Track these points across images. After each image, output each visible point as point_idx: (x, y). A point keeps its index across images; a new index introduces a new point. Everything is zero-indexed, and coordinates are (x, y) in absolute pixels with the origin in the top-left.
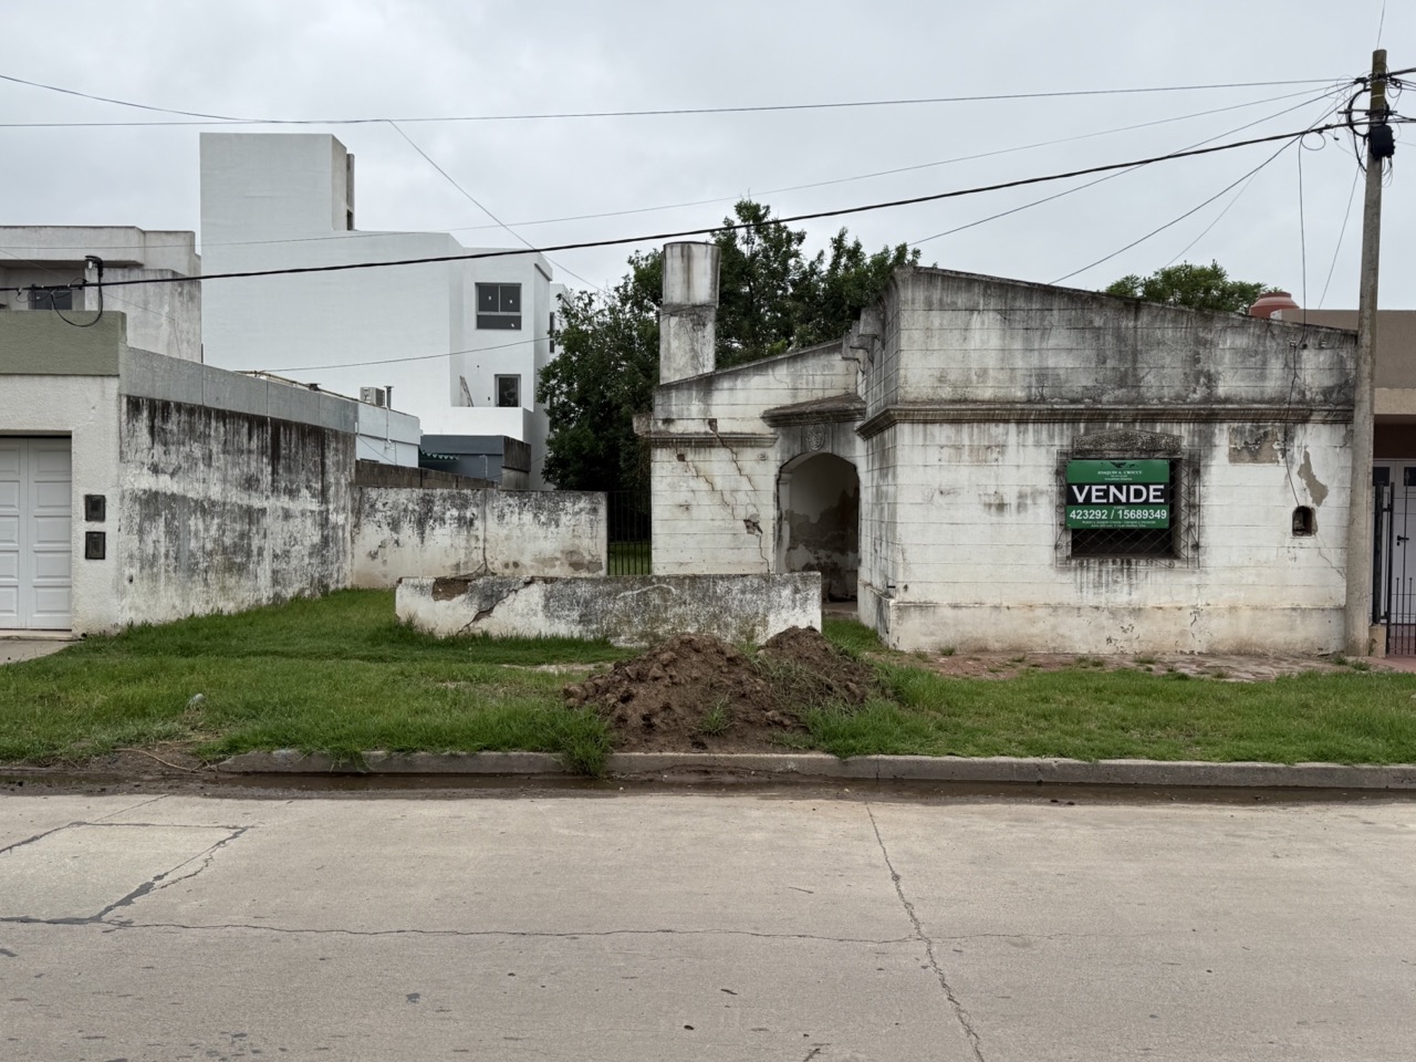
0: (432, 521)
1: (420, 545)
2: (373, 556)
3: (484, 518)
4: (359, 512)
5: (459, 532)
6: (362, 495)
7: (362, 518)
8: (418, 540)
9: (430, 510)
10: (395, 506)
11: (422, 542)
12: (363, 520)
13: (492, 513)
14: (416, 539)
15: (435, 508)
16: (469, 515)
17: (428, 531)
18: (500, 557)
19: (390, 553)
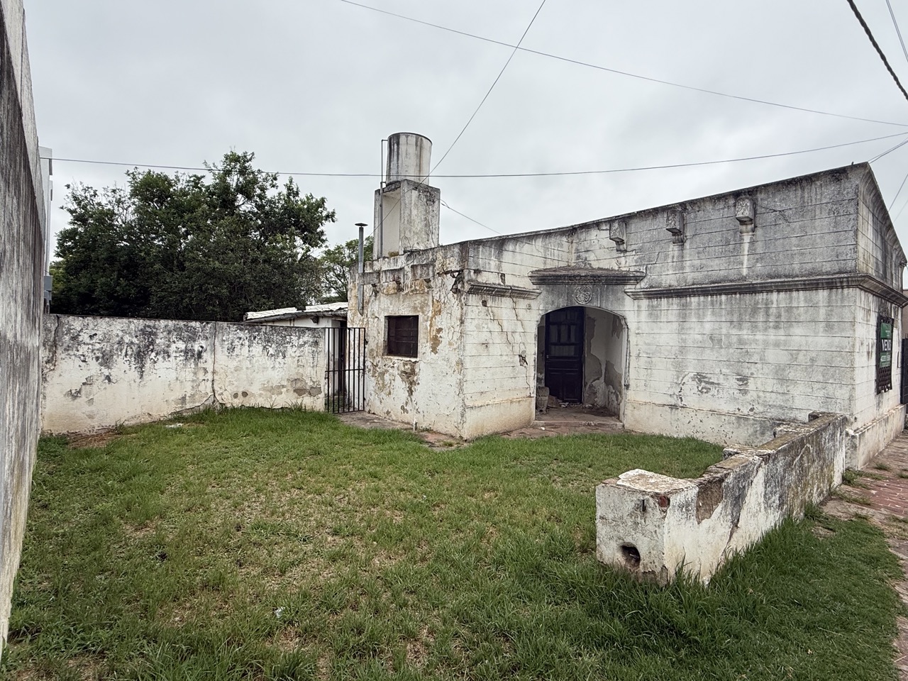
0: (154, 354)
1: (138, 380)
2: (75, 395)
3: (214, 351)
4: (55, 344)
5: (185, 365)
6: (60, 324)
7: (60, 351)
8: (136, 375)
9: (152, 343)
10: (106, 338)
11: (142, 376)
12: (60, 353)
13: (222, 345)
14: (134, 374)
15: (158, 341)
16: (197, 348)
17: (148, 364)
18: (228, 388)
19: (100, 391)
